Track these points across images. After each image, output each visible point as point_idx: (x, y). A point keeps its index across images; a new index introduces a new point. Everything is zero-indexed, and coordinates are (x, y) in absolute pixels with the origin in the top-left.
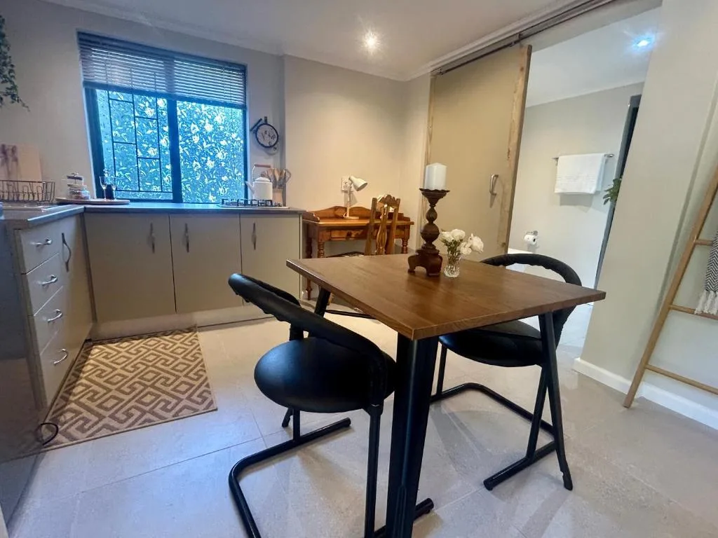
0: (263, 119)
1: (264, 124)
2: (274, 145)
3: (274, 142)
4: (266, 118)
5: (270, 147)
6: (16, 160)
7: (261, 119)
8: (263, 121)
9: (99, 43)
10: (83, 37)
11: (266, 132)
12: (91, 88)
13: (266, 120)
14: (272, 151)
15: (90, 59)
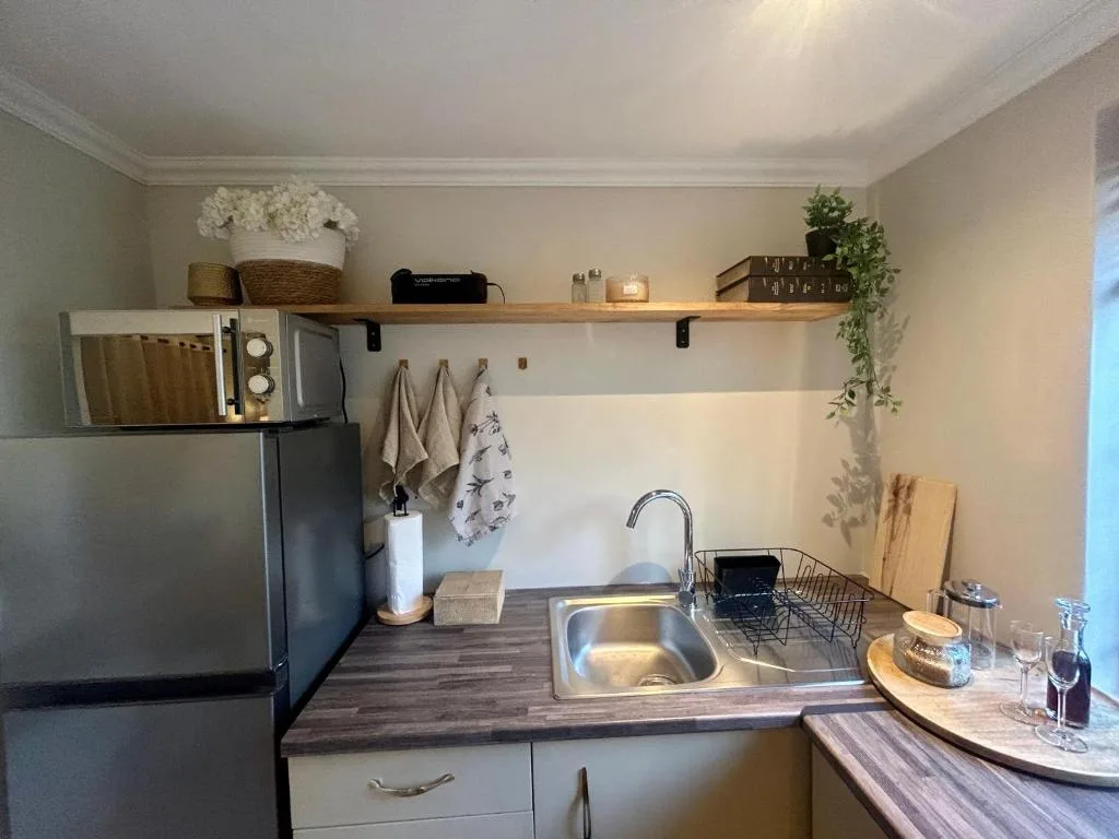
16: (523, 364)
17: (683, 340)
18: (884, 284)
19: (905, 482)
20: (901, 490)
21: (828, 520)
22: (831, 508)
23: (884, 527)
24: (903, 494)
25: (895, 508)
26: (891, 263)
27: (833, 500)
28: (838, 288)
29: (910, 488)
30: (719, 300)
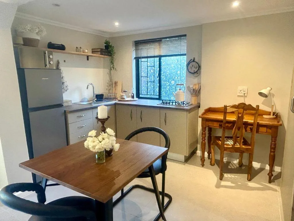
0: (193, 59)
1: (192, 62)
2: (197, 71)
3: (197, 70)
4: (194, 58)
5: (195, 73)
6: (117, 86)
7: (191, 59)
8: (192, 61)
9: (139, 43)
10: (136, 42)
11: (193, 66)
12: (137, 59)
13: (194, 60)
14: (196, 75)
15: (139, 49)
16: (65, 61)
17: (88, 59)
18: (114, 54)
19: (116, 82)
20: (116, 83)
21: (107, 89)
22: (107, 87)
23: (114, 89)
24: (116, 84)
25: (115, 86)
26: (115, 51)
27: (107, 86)
28: (110, 54)
29: (117, 82)
30: (92, 53)
